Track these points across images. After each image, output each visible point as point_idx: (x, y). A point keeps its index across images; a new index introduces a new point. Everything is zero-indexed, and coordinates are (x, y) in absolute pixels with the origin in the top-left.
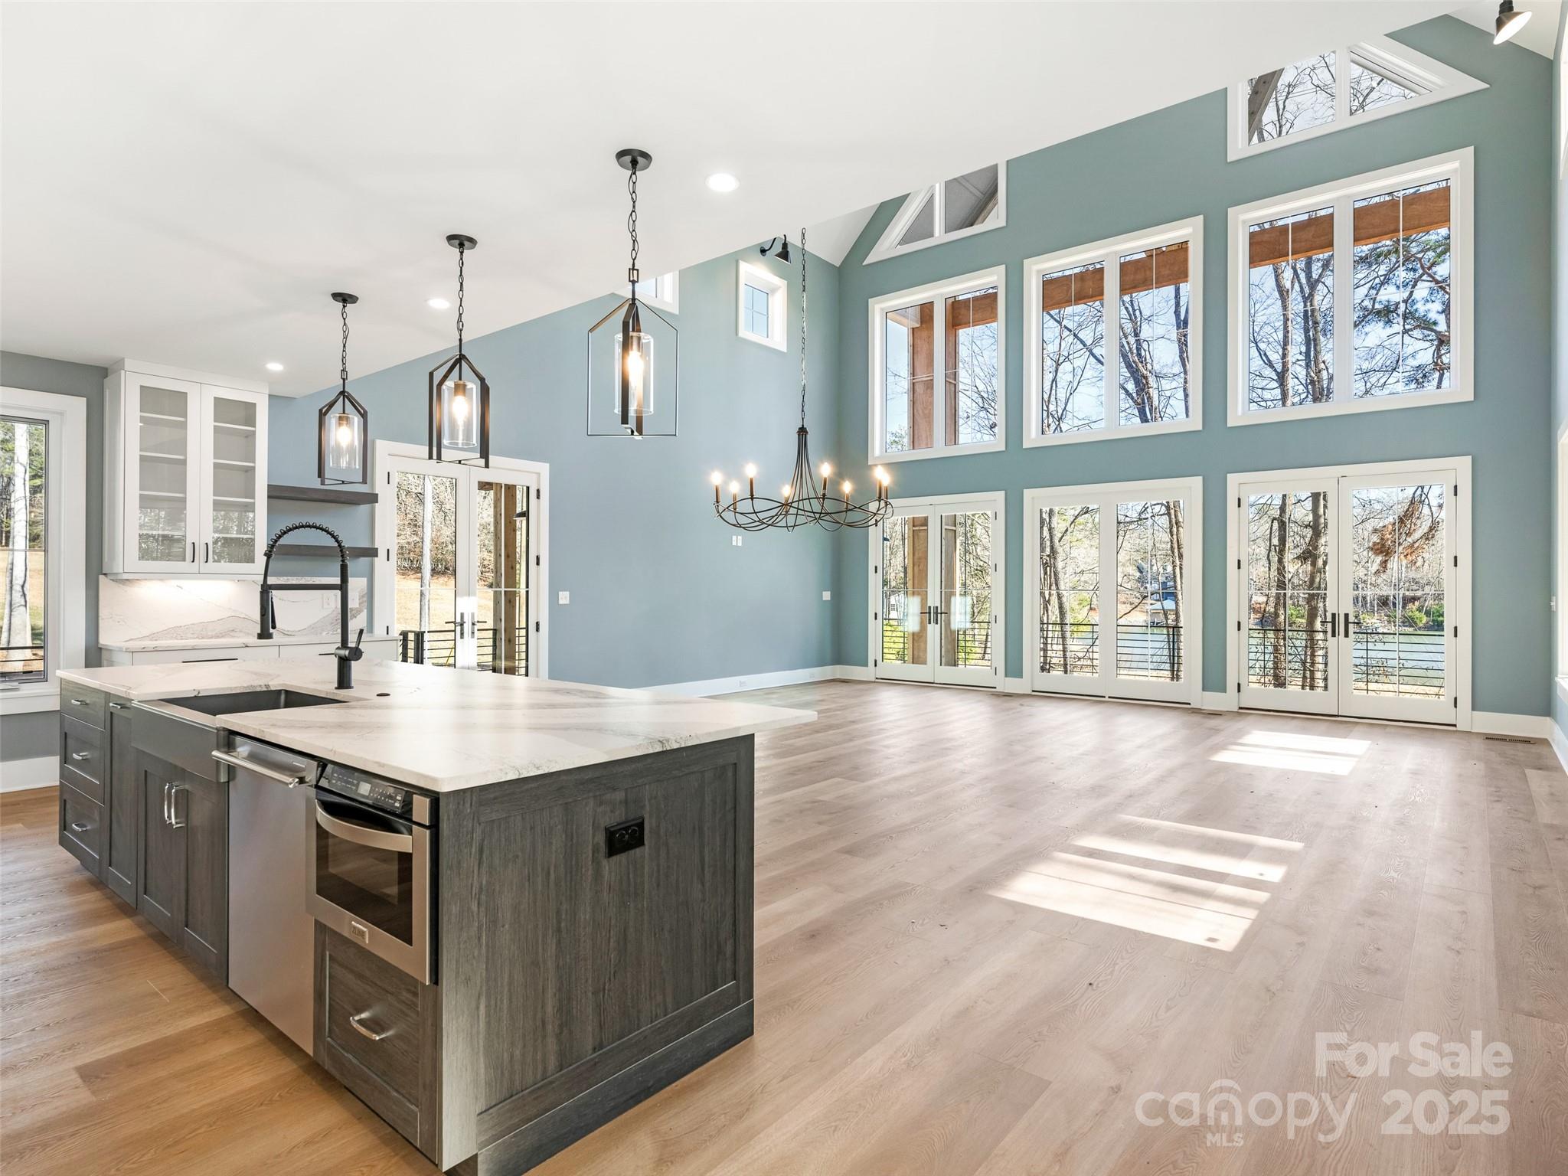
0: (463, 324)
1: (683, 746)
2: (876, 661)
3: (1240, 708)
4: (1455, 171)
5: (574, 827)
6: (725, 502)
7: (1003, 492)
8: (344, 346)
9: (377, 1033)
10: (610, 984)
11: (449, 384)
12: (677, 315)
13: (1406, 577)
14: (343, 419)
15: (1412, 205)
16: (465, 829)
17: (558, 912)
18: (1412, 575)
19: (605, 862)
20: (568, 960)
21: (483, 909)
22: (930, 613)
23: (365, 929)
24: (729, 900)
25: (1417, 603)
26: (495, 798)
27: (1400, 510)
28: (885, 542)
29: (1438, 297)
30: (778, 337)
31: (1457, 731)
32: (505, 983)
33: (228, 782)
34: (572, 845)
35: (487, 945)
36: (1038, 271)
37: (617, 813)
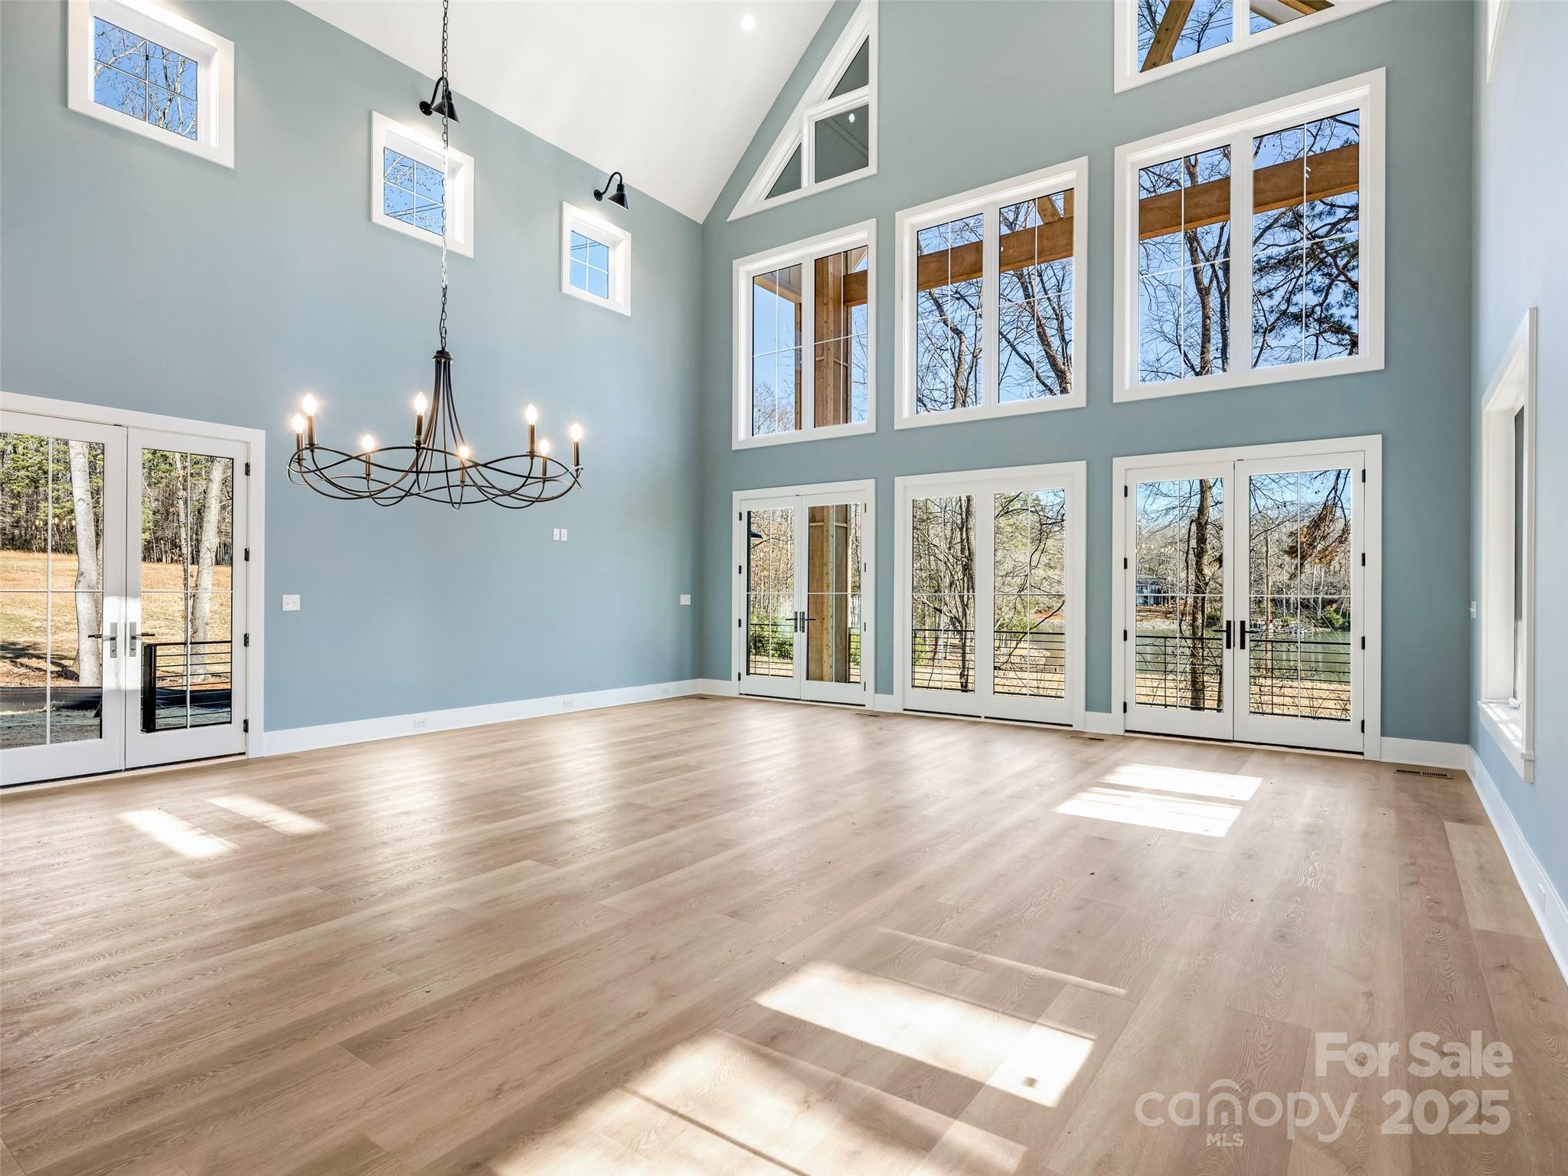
2: (739, 675)
3: (1127, 731)
4: (1365, 99)
7: (873, 481)
12: (472, 259)
13: (1324, 581)
15: (1320, 164)
18: (1330, 579)
22: (796, 619)
25: (1335, 606)
27: (1314, 513)
29: (1352, 301)
30: (620, 297)
31: (1364, 761)
36: (913, 226)
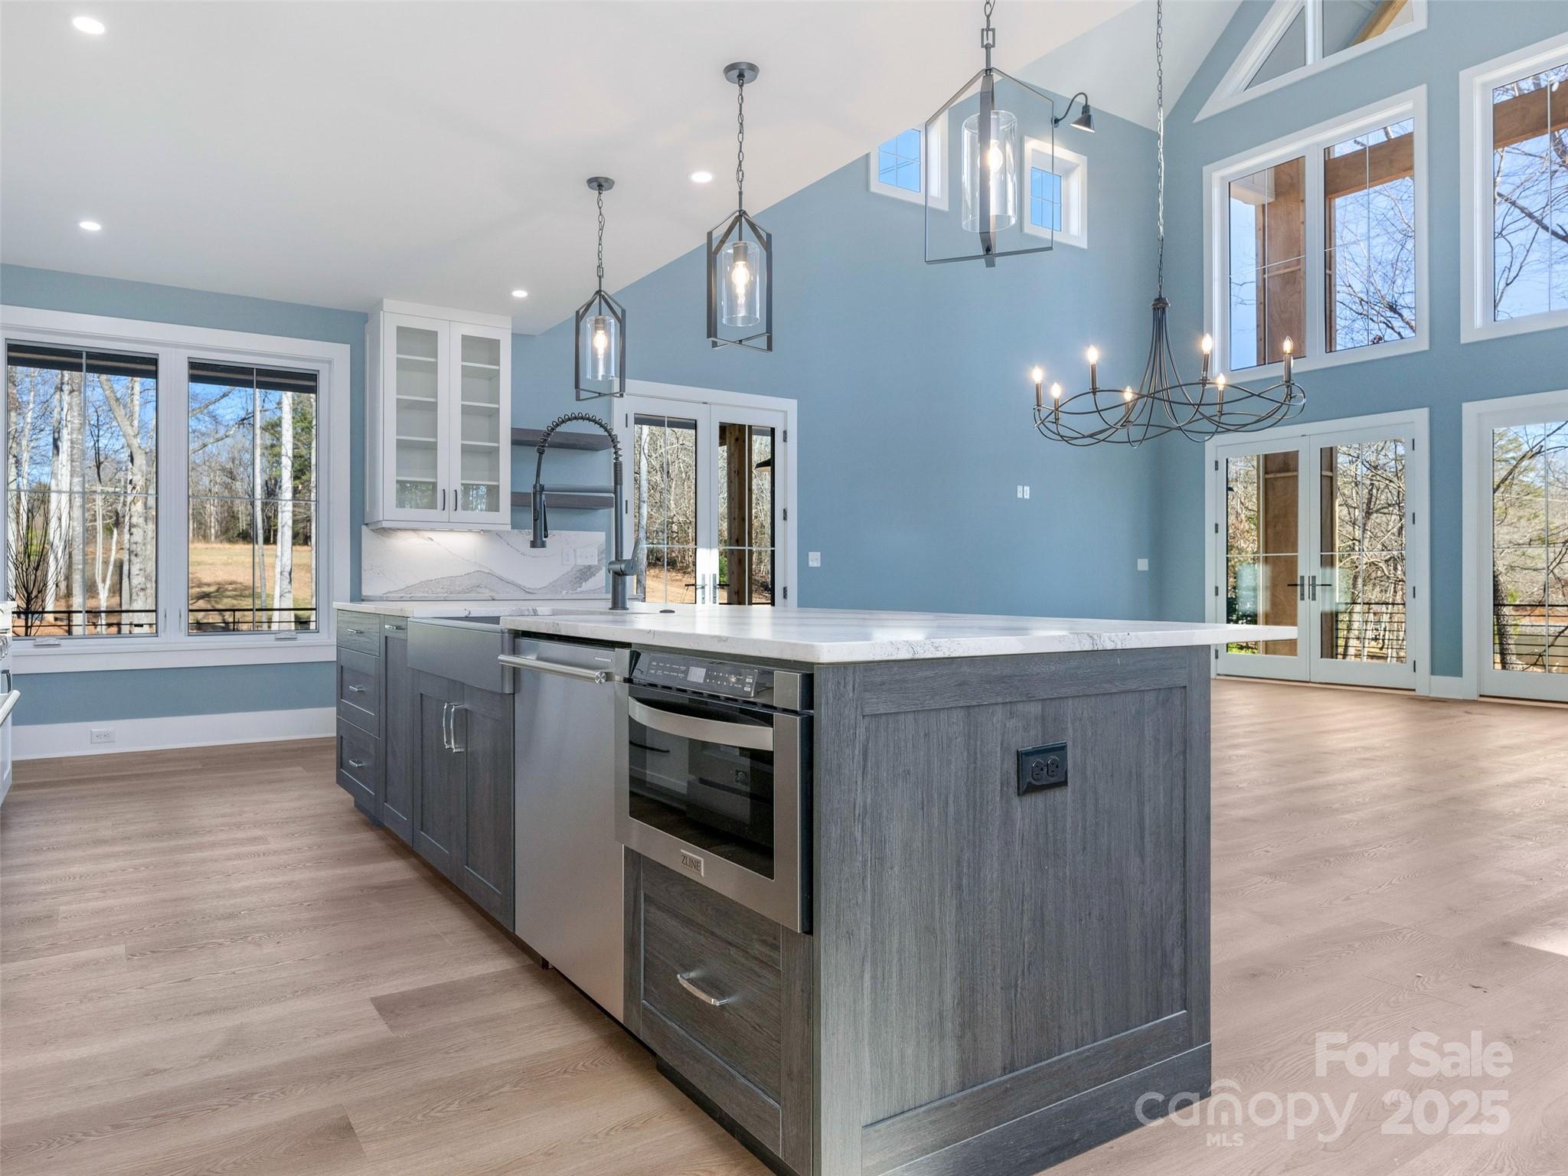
0: (743, 174)
1: (1119, 647)
5: (979, 743)
6: (1047, 407)
7: (1424, 409)
8: (600, 239)
9: (718, 999)
10: (1023, 980)
11: (728, 250)
14: (599, 324)
16: (847, 721)
17: (959, 862)
19: (1016, 801)
20: (971, 934)
21: (867, 839)
22: (1302, 586)
23: (700, 858)
24: (1177, 887)
26: (883, 683)
28: (1229, 492)
30: (1075, 227)
32: (894, 950)
33: (514, 694)
34: (975, 768)
35: (873, 890)
36: (1485, 85)
37: (1033, 732)
